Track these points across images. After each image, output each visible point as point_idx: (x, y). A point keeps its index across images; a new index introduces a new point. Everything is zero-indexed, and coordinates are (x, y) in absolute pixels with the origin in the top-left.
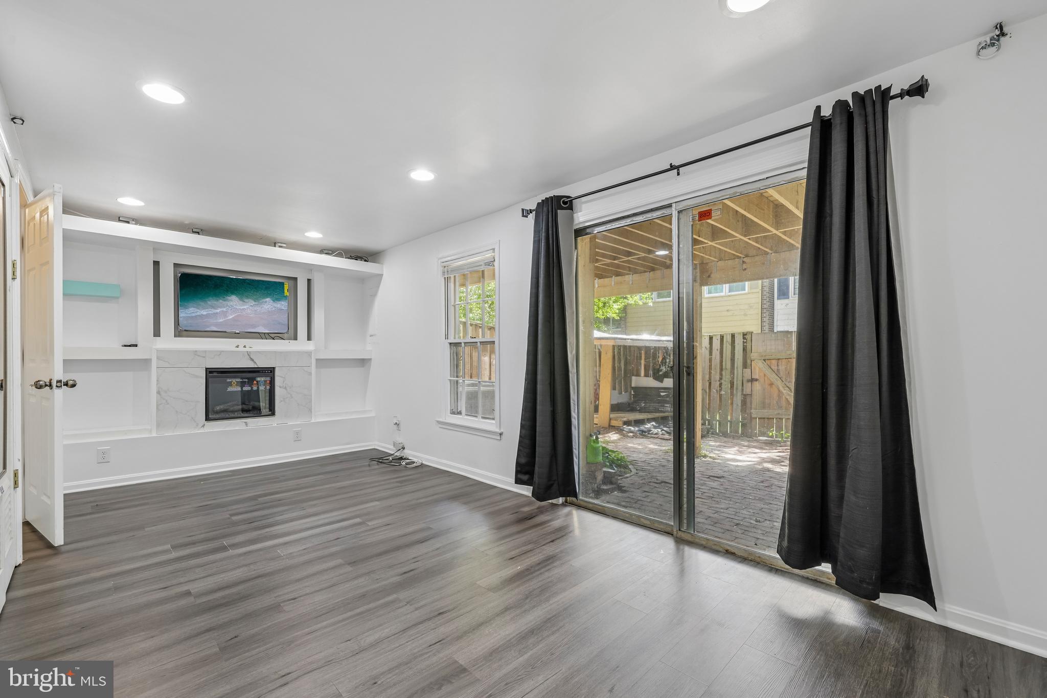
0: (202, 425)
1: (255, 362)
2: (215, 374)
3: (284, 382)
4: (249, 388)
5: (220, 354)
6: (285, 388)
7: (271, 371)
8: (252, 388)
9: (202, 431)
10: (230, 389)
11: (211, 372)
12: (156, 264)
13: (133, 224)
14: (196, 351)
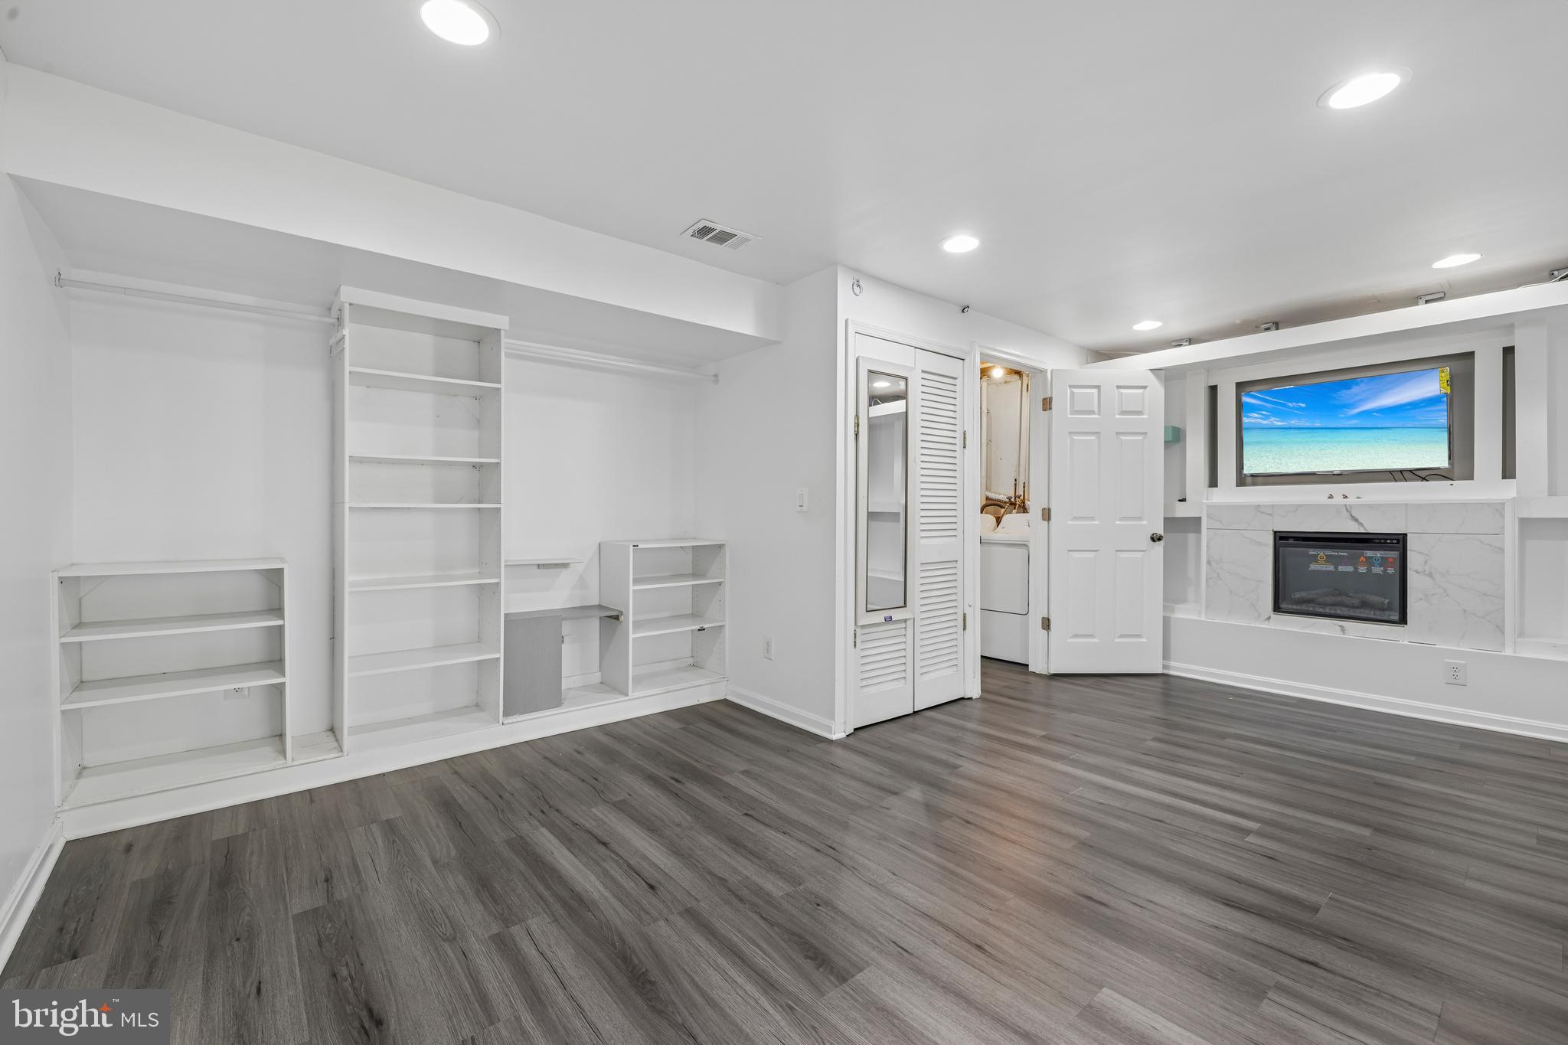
0: (1266, 617)
1: (1361, 524)
2: (1291, 541)
3: (1426, 562)
4: (1350, 569)
5: (1297, 510)
6: (1430, 575)
7: (1398, 540)
8: (1356, 569)
9: (1265, 626)
10: (1313, 567)
11: (1282, 538)
12: (1213, 390)
13: (1186, 345)
14: (1259, 505)
